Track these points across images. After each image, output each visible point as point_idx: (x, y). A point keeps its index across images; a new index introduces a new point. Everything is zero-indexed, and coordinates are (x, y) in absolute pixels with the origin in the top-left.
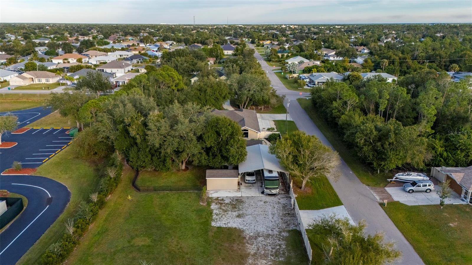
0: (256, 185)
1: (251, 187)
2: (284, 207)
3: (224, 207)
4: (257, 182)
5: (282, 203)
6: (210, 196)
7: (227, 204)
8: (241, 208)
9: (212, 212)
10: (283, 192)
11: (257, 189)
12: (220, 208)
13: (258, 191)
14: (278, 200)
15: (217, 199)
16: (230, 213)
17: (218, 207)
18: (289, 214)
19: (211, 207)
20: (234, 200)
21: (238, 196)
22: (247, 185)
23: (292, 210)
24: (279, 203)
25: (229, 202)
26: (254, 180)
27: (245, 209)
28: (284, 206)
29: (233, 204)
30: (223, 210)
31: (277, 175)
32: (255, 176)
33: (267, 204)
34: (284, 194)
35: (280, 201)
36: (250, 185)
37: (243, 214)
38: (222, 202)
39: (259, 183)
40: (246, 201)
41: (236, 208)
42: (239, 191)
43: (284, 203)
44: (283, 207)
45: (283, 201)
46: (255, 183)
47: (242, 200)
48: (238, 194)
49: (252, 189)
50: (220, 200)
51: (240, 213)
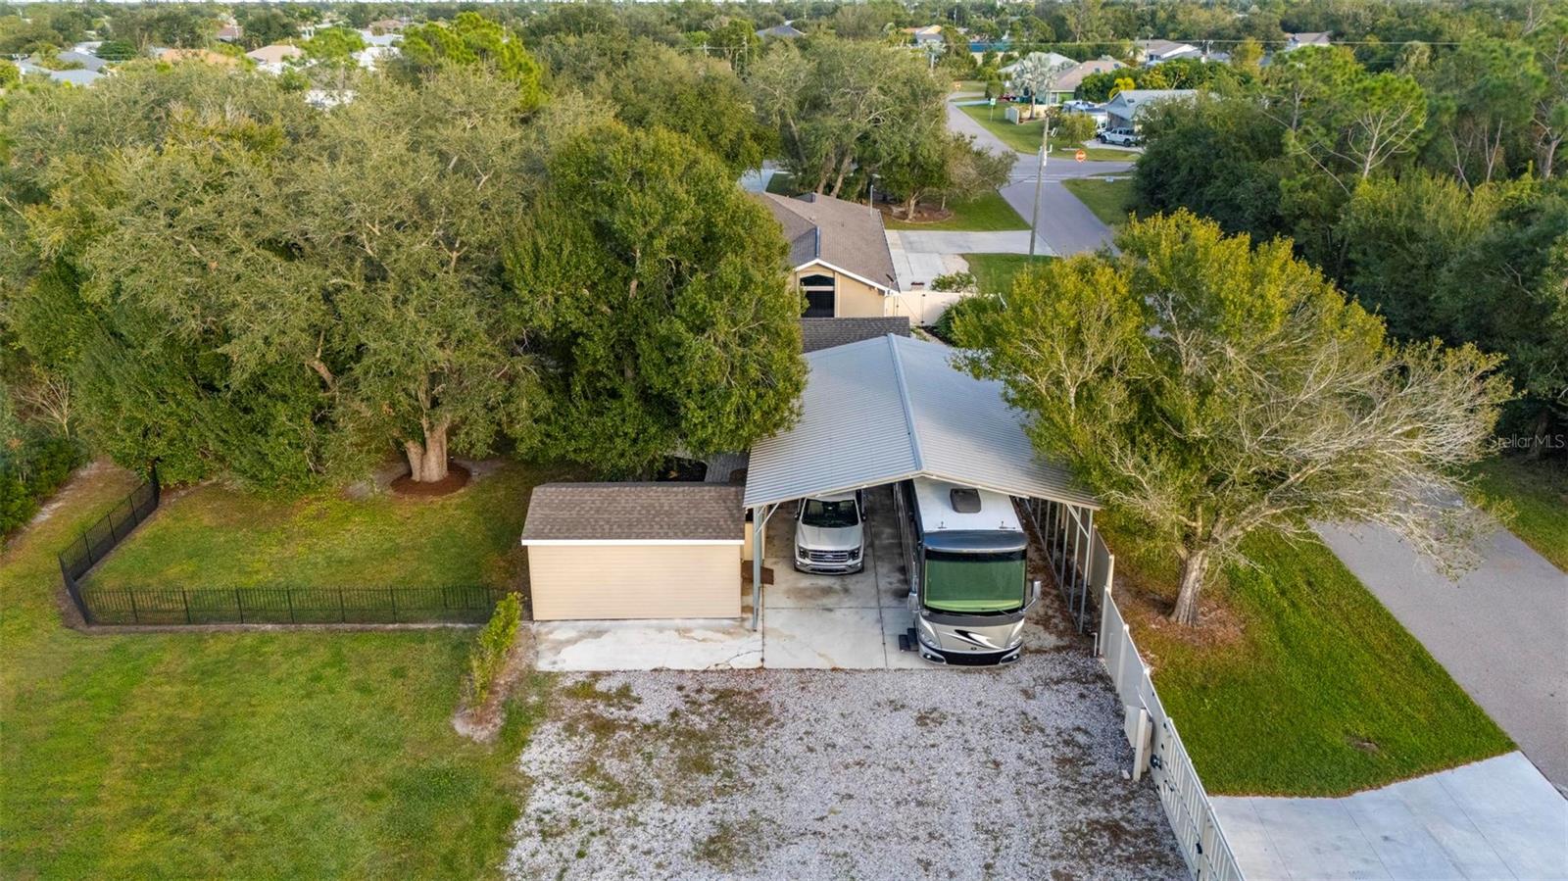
0: (863, 585)
1: (828, 601)
2: (1073, 757)
3: (623, 755)
4: (870, 564)
5: (1050, 723)
6: (543, 665)
7: (647, 728)
8: (745, 773)
9: (523, 800)
10: (1050, 640)
11: (873, 615)
12: (590, 770)
13: (877, 631)
14: (1020, 700)
15: (586, 688)
16: (652, 812)
17: (577, 756)
18: (1115, 830)
19: (524, 758)
20: (706, 696)
21: (736, 665)
22: (806, 582)
23: (1132, 795)
24: (1030, 725)
25: (664, 718)
26: (853, 554)
27: (773, 777)
28: (1068, 752)
29: (691, 735)
30: (609, 784)
31: (1013, 523)
32: (860, 525)
33: (937, 735)
34: (1058, 649)
35: (1033, 707)
36: (824, 582)
37: (750, 828)
38: (615, 713)
39: (884, 568)
40: (790, 703)
41: (708, 770)
42: (748, 625)
43: (1066, 724)
44: (1063, 761)
45: (1057, 709)
46: (861, 571)
47: (762, 699)
48: (741, 653)
49: (838, 614)
50: (606, 697)
51: (730, 818)
